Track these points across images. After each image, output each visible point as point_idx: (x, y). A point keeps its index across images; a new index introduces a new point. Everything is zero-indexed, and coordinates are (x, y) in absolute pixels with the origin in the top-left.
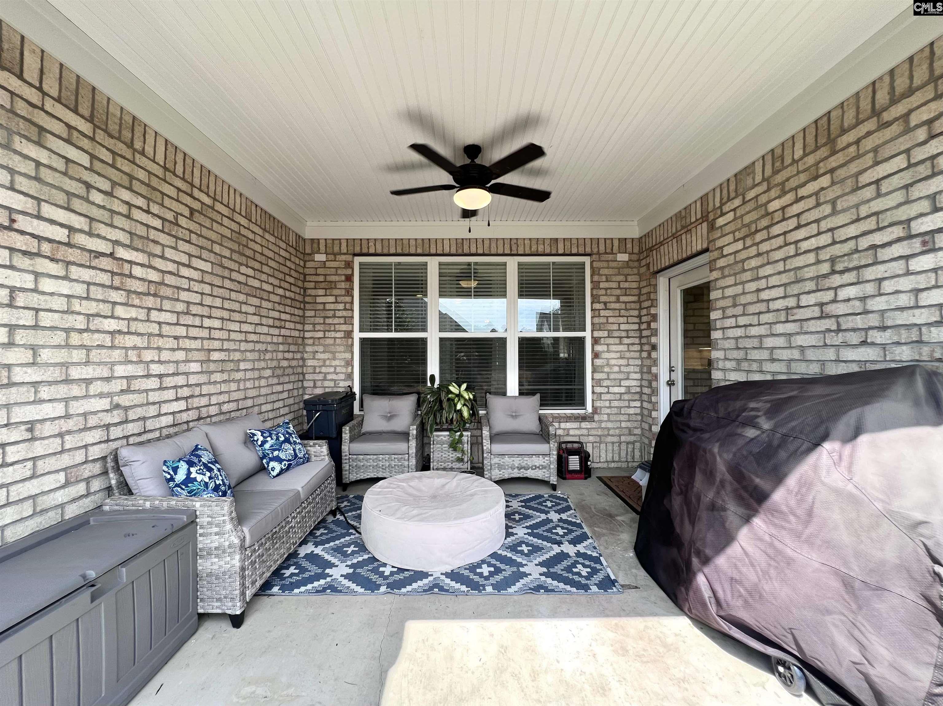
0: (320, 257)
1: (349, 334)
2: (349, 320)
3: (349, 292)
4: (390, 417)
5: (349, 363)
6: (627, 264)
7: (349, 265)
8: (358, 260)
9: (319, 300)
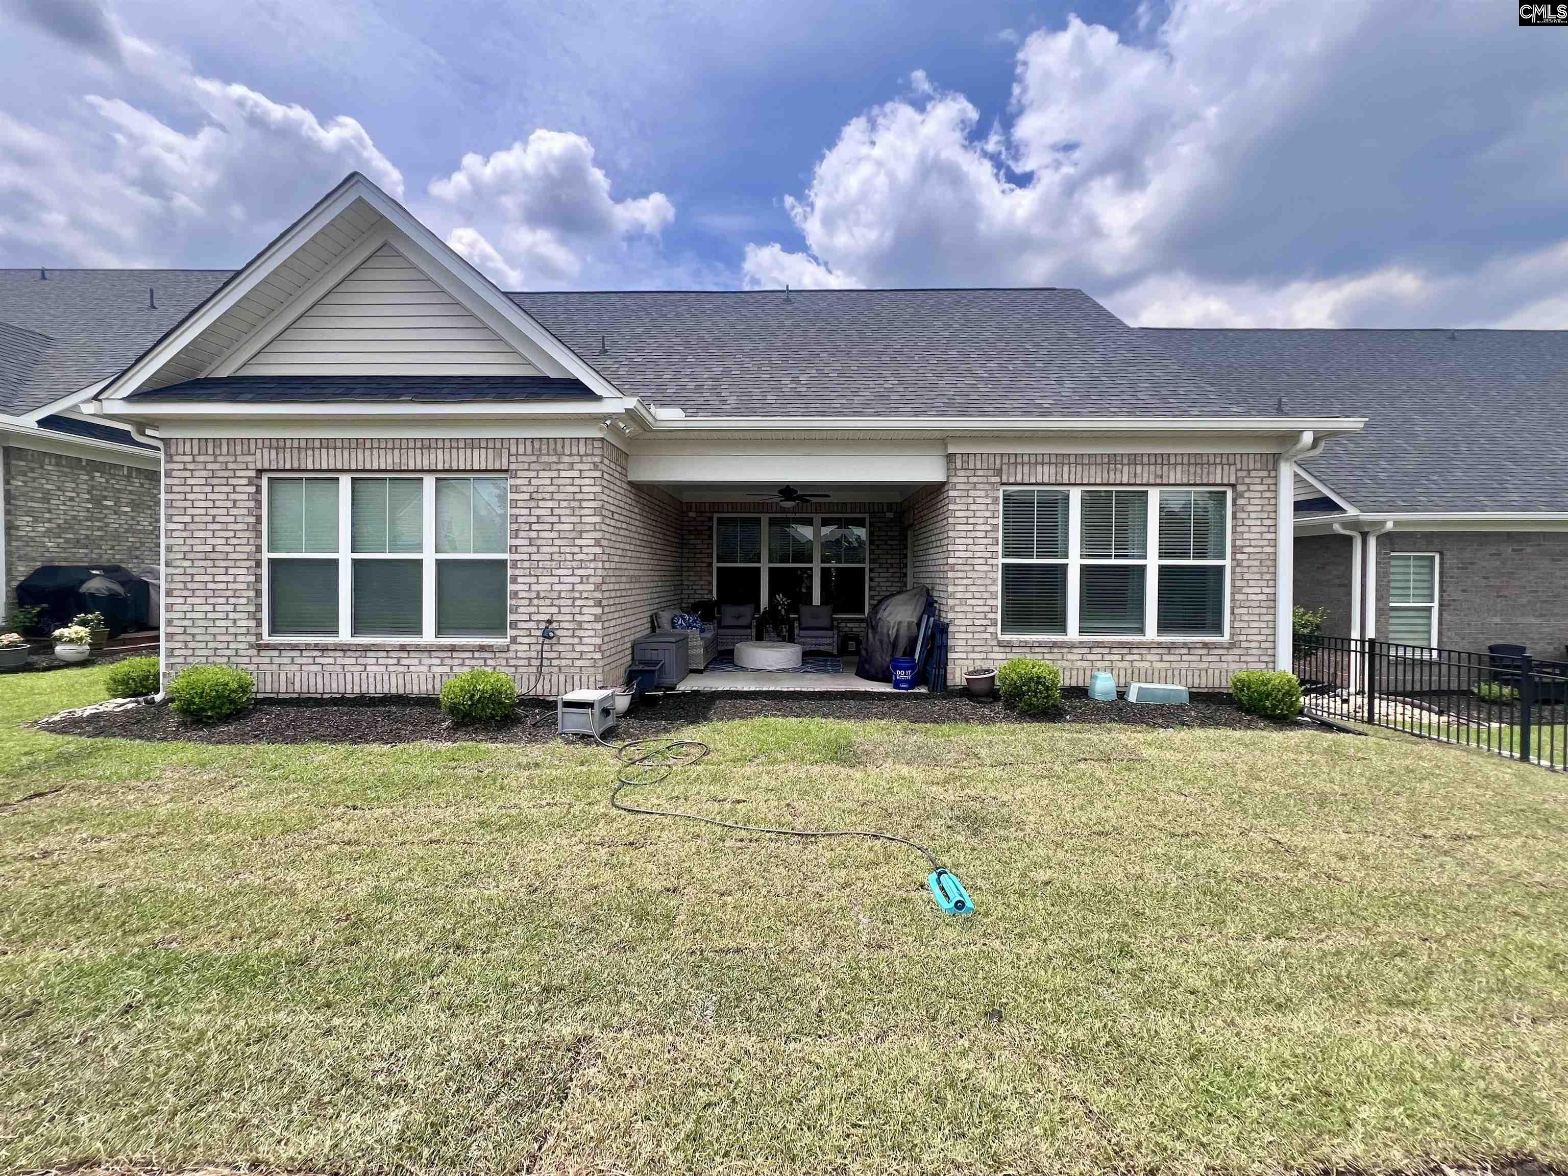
0: (692, 514)
1: (710, 565)
2: (710, 555)
3: (711, 537)
4: (738, 617)
5: (711, 583)
6: (892, 520)
7: (711, 519)
8: (716, 516)
9: (692, 542)
